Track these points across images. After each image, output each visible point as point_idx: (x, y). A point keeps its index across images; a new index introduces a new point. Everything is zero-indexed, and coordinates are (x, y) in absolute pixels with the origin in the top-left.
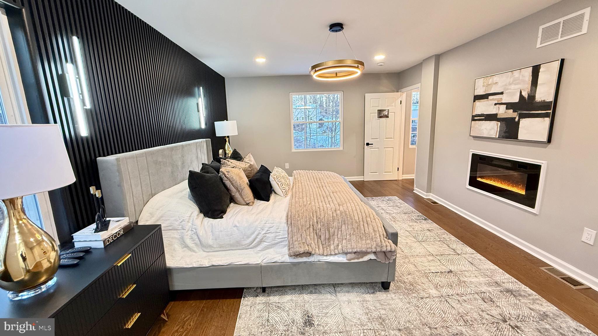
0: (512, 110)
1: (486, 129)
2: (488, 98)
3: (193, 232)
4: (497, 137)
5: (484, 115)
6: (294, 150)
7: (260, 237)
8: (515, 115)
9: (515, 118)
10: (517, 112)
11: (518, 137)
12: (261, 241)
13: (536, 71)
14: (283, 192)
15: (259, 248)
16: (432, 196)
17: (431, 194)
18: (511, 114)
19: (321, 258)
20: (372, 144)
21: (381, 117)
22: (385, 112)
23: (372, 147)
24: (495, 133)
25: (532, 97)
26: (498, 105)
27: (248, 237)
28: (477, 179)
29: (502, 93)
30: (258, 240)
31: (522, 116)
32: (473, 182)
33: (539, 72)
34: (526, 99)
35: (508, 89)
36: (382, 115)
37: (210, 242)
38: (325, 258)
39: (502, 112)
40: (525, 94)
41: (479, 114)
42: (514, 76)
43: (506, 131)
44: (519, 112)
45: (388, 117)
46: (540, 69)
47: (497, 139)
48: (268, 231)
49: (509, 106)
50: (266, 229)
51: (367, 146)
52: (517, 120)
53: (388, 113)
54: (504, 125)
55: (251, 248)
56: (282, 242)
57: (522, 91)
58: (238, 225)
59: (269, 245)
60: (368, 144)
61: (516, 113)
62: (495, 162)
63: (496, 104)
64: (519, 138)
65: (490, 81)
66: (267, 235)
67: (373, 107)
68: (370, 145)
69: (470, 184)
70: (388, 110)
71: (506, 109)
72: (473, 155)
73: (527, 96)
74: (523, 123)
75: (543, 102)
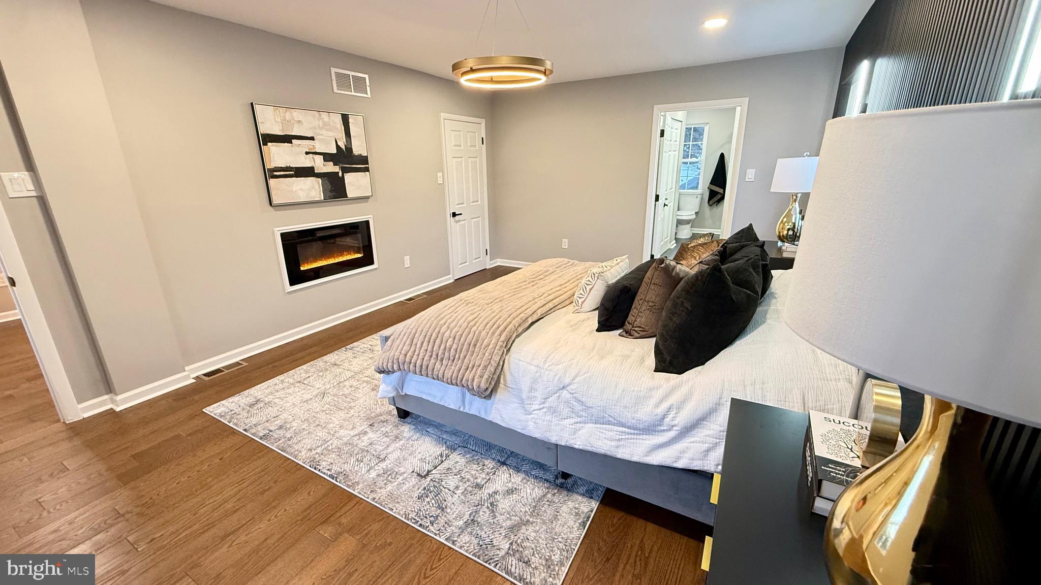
0: (331, 163)
1: (301, 189)
2: (291, 143)
4: (323, 199)
5: (292, 168)
8: (336, 169)
9: (338, 173)
13: (345, 119)
18: (331, 168)
24: (318, 193)
25: (349, 149)
26: (312, 155)
28: (302, 269)
29: (312, 139)
31: (345, 170)
32: (296, 277)
33: (349, 123)
34: (343, 150)
35: (319, 135)
39: (322, 166)
40: (342, 145)
41: (281, 167)
42: (323, 119)
43: (331, 190)
44: (341, 165)
46: (349, 120)
47: (323, 202)
49: (327, 157)
52: (340, 174)
54: (327, 182)
57: (337, 140)
61: (338, 166)
63: (307, 153)
64: (348, 196)
65: (288, 116)
71: (324, 161)
72: (282, 235)
73: (343, 147)
74: (348, 178)
75: (360, 156)
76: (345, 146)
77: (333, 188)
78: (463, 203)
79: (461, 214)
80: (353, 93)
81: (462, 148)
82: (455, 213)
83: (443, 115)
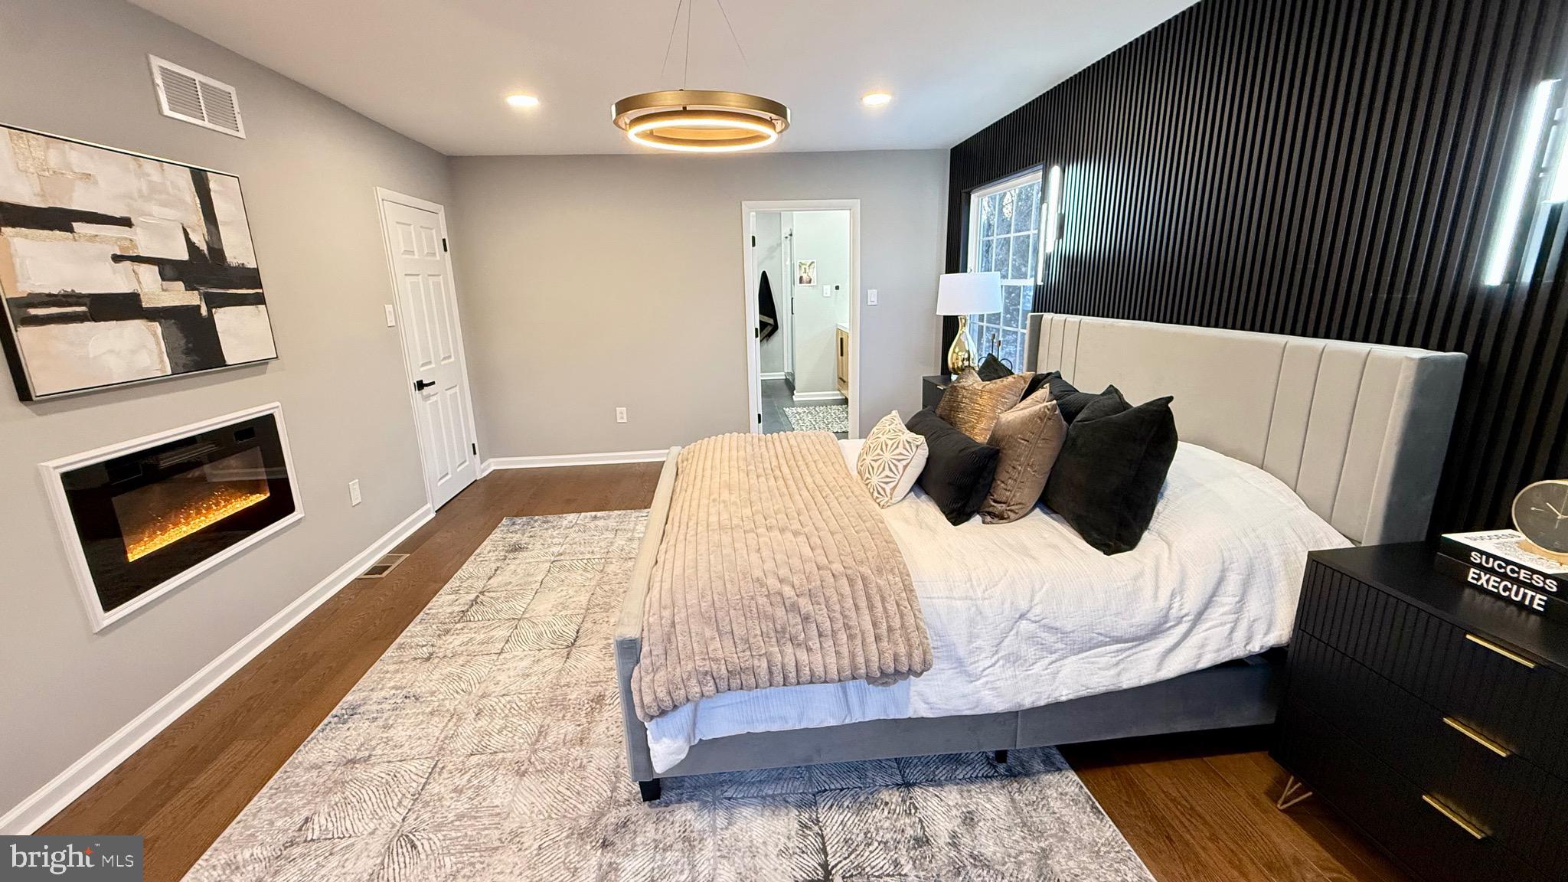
0: (180, 284)
1: (111, 351)
2: (71, 232)
4: (169, 372)
5: (80, 297)
8: (193, 298)
9: (199, 307)
10: (197, 290)
11: (225, 361)
13: (200, 180)
18: (178, 295)
24: (157, 359)
25: (217, 252)
26: (127, 264)
28: (132, 557)
29: (126, 222)
31: (214, 302)
33: (210, 191)
34: (205, 254)
35: (143, 214)
39: (150, 286)
40: (199, 240)
41: (51, 295)
42: (148, 174)
43: (188, 349)
44: (203, 289)
46: (208, 180)
47: (171, 380)
49: (169, 269)
52: (204, 311)
54: (174, 329)
57: (188, 230)
61: (196, 292)
63: (117, 259)
65: (52, 160)
71: (163, 279)
72: (66, 476)
73: (204, 247)
74: (222, 319)
75: (242, 268)
76: (207, 242)
77: (190, 345)
78: (430, 363)
79: (433, 383)
80: (206, 124)
81: (416, 257)
82: (422, 381)
83: (382, 192)
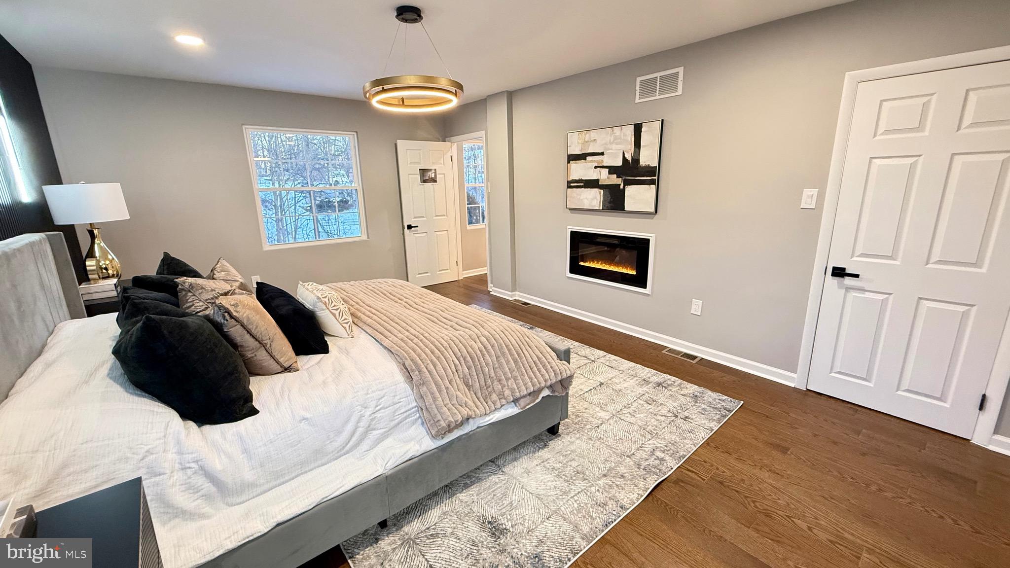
0: (615, 175)
1: (586, 198)
2: (586, 159)
3: (189, 472)
4: (601, 209)
5: (583, 180)
6: (267, 247)
7: (363, 424)
8: (619, 181)
9: (620, 185)
10: (622, 178)
11: (624, 208)
12: (369, 429)
13: (638, 129)
14: (345, 328)
15: (365, 446)
16: (519, 296)
17: (517, 293)
18: (614, 180)
19: (482, 421)
20: (417, 227)
21: (425, 181)
22: (430, 173)
23: (417, 231)
24: (598, 203)
25: (636, 160)
26: (599, 169)
27: (339, 433)
28: (580, 264)
29: (602, 154)
30: (360, 430)
31: (628, 183)
32: (575, 268)
33: (641, 132)
34: (629, 162)
35: (609, 149)
36: (427, 178)
37: (248, 475)
38: (488, 418)
39: (604, 177)
40: (629, 157)
41: (576, 180)
42: (615, 133)
43: (611, 201)
44: (624, 178)
45: (435, 181)
46: (641, 129)
47: (600, 211)
48: (377, 406)
49: (612, 170)
50: (373, 403)
51: (408, 231)
52: (622, 187)
53: (435, 175)
54: (608, 193)
55: (347, 452)
56: (405, 418)
57: (625, 153)
58: (307, 415)
59: (385, 432)
60: (410, 227)
61: (621, 179)
62: (599, 240)
63: (596, 167)
64: (626, 209)
65: (587, 138)
66: (378, 415)
67: (411, 163)
68: (413, 229)
69: (571, 271)
70: (435, 170)
71: (609, 174)
72: (572, 233)
73: (630, 159)
74: (629, 191)
75: (648, 167)
76: (632, 157)
77: (612, 200)
79: (859, 276)
80: (657, 97)
82: (842, 269)
